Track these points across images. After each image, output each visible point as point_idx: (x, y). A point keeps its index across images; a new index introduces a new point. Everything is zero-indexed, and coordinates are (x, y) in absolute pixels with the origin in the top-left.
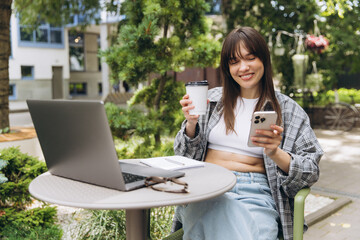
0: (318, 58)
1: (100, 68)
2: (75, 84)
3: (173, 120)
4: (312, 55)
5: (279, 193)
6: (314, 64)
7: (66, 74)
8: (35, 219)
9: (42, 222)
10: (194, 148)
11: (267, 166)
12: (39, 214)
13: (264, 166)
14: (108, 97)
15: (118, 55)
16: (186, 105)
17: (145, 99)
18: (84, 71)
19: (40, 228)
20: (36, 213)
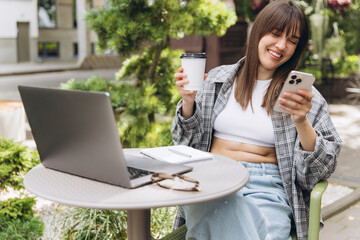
0: (341, 18)
1: (75, 24)
2: (44, 44)
3: (169, 96)
4: (332, 14)
5: (294, 187)
6: (335, 25)
7: (34, 32)
8: (12, 211)
9: (20, 214)
10: (191, 131)
11: (278, 157)
12: (17, 205)
13: (275, 156)
14: (86, 60)
15: (106, 19)
16: (181, 79)
17: (137, 71)
18: (56, 28)
19: (19, 221)
20: (13, 204)
